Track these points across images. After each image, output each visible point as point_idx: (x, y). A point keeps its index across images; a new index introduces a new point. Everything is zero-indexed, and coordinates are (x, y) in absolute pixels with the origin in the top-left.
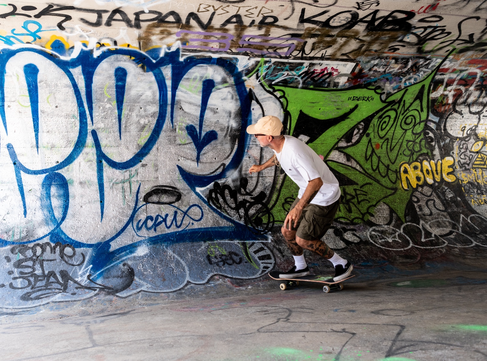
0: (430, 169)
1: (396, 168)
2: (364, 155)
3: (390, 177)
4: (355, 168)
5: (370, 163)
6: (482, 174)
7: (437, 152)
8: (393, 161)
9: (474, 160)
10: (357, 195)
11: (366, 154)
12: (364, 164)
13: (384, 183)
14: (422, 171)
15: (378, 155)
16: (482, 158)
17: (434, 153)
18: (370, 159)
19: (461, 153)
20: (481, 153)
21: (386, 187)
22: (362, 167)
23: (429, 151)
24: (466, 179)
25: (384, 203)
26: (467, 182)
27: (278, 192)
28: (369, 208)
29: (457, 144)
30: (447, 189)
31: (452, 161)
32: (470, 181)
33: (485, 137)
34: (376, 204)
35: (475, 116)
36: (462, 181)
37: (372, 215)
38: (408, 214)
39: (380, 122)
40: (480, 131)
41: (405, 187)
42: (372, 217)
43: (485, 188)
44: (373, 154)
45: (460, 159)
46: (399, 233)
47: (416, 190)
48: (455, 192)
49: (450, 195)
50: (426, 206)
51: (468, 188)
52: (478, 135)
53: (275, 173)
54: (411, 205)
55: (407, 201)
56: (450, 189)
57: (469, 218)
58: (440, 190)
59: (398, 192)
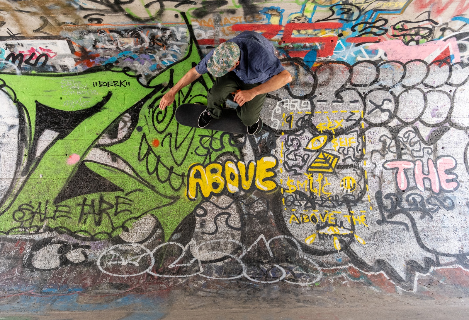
0: (236, 173)
1: (183, 171)
2: (137, 154)
3: (172, 183)
4: (123, 171)
5: (145, 164)
6: (323, 180)
7: (248, 150)
8: (179, 162)
9: (311, 161)
10: (117, 204)
11: (139, 153)
12: (136, 166)
14: (223, 175)
15: (158, 154)
16: (325, 158)
18: (145, 159)
19: (289, 152)
20: (325, 152)
21: (162, 195)
22: (133, 169)
23: (236, 149)
24: (293, 187)
25: (152, 215)
26: (294, 191)
27: (13, 197)
28: (127, 220)
29: (282, 139)
30: (257, 200)
31: (273, 163)
32: (299, 190)
33: (329, 129)
34: (141, 216)
35: (303, 102)
36: (285, 190)
37: (126, 230)
38: (180, 231)
39: (153, 113)
40: (318, 121)
41: (192, 195)
42: (125, 233)
43: (322, 200)
44: (150, 153)
45: (286, 160)
46: (147, 254)
47: (207, 199)
48: (268, 204)
49: (258, 208)
50: (213, 221)
51: (292, 199)
52: (317, 127)
53: (15, 175)
54: (190, 220)
55: (188, 213)
56: (262, 200)
57: (271, 240)
58: (244, 201)
59: (178, 202)
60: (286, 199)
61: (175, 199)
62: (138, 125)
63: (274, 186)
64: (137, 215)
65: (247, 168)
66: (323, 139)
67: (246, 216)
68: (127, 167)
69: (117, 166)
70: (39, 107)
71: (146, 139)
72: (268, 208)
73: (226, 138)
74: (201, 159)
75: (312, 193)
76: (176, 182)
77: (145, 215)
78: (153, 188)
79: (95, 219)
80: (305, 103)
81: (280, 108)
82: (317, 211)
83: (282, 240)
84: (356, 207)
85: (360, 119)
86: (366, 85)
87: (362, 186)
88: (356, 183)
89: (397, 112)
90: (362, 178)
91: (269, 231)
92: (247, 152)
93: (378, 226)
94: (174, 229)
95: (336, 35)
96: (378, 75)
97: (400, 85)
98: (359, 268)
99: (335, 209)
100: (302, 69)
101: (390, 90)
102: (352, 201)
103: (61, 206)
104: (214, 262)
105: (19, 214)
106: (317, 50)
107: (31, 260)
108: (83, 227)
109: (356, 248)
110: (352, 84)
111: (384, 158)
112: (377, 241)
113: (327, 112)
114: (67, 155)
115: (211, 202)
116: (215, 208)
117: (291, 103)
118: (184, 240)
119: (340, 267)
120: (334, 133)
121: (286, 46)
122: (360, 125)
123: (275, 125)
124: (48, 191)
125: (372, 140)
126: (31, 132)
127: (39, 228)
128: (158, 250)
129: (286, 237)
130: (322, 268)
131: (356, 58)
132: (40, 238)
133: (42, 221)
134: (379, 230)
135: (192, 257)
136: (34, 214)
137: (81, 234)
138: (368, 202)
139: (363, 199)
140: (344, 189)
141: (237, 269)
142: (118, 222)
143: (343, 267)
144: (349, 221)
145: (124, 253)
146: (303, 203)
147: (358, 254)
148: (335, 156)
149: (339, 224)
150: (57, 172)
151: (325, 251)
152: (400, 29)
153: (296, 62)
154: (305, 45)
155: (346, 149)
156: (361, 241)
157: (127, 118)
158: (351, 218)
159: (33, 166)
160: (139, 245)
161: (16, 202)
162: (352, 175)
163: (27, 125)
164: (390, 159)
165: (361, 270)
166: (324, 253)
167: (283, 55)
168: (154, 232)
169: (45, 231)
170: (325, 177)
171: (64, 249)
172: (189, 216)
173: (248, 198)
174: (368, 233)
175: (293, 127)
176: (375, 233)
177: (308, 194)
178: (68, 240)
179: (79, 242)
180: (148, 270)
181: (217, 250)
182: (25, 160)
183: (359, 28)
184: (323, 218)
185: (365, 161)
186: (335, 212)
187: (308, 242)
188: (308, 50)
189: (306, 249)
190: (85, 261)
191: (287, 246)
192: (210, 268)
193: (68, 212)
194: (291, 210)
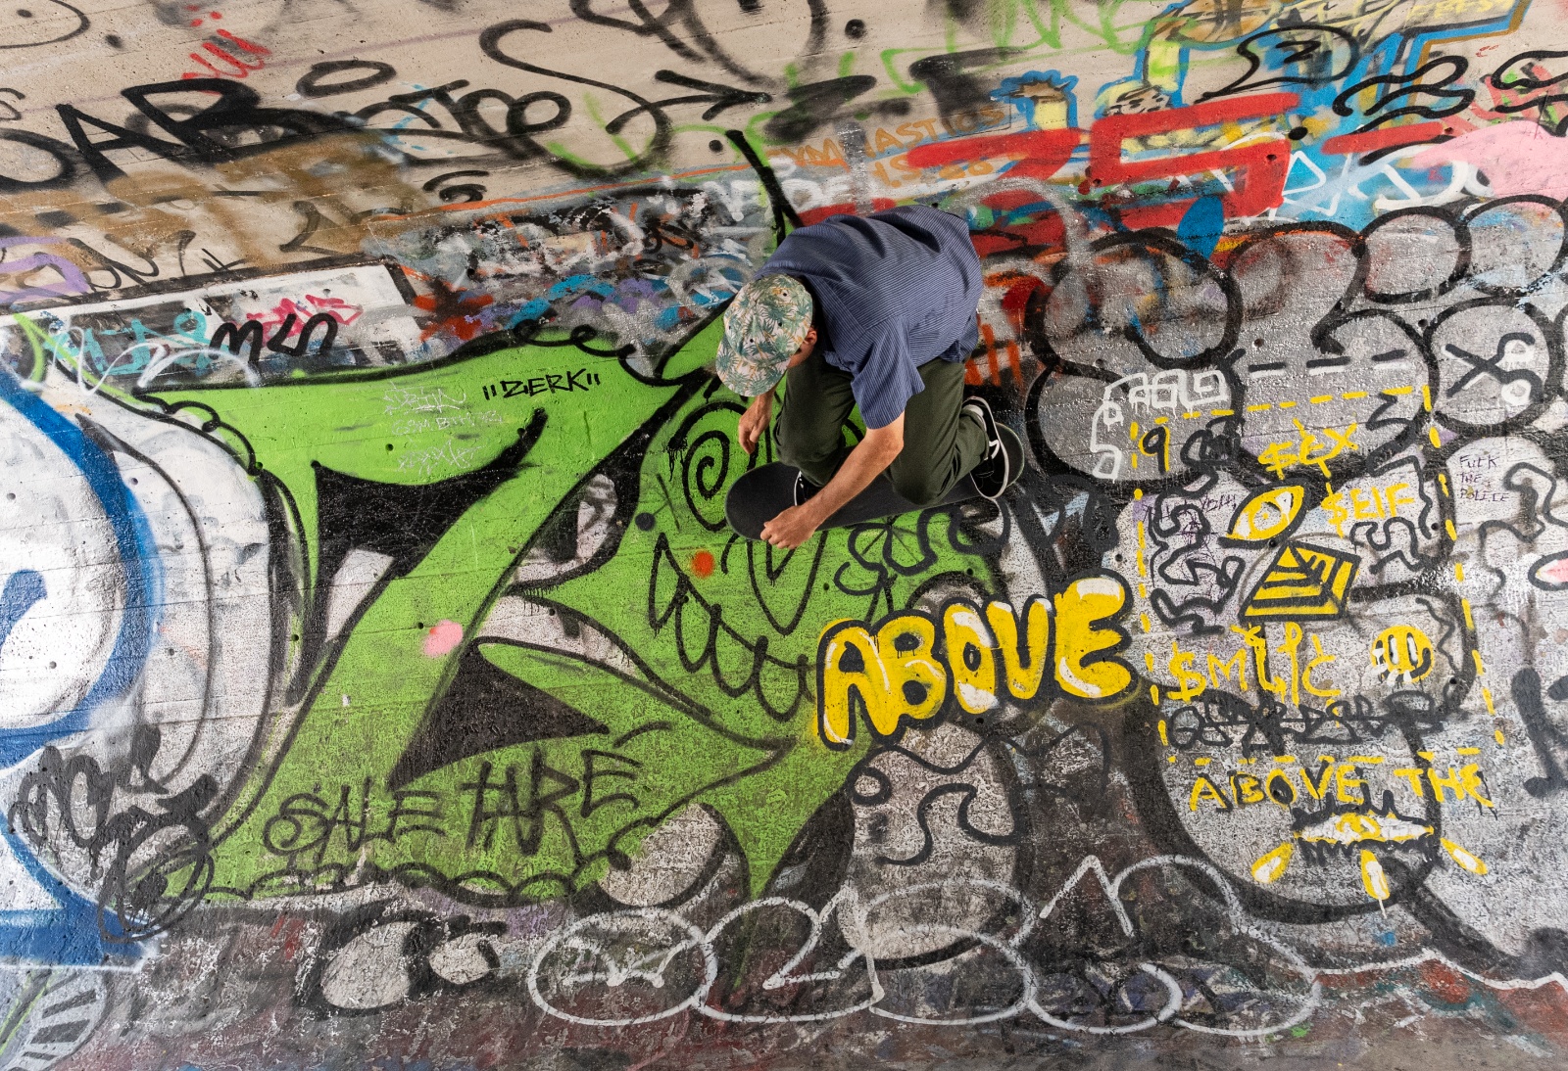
0: (984, 643)
1: (802, 651)
2: (643, 605)
3: (766, 693)
4: (602, 665)
5: (673, 636)
6: (1303, 646)
7: (1020, 561)
8: (784, 623)
9: (1253, 580)
10: (589, 777)
11: (652, 601)
12: (645, 644)
13: (730, 721)
14: (939, 654)
15: (711, 600)
16: (1304, 567)
17: (1007, 566)
18: (672, 620)
19: (1166, 555)
20: (1300, 545)
21: (737, 739)
22: (633, 656)
23: (977, 561)
24: (1195, 678)
25: (706, 807)
26: (1198, 692)
27: (264, 776)
28: (625, 831)
29: (1136, 512)
30: (1065, 734)
31: (1112, 598)
32: (1216, 686)
33: (1308, 463)
34: (667, 812)
35: (1198, 376)
36: (1164, 690)
37: (622, 863)
38: (803, 857)
39: (686, 464)
40: (1263, 439)
41: (837, 732)
42: (618, 874)
43: (1307, 720)
44: (687, 600)
45: (1161, 584)
46: (694, 943)
47: (891, 743)
48: (1106, 747)
49: (1072, 760)
50: (913, 815)
51: (1194, 724)
52: (1262, 460)
53: (267, 705)
54: (836, 818)
55: (827, 794)
56: (1082, 734)
57: (1125, 874)
58: (1021, 741)
59: (791, 758)
60: (1171, 723)
61: (781, 747)
62: (641, 509)
63: (1125, 678)
64: (656, 811)
65: (1022, 624)
66: (1288, 499)
67: (1029, 794)
68: (616, 650)
69: (581, 650)
70: (327, 480)
71: (669, 554)
72: (1107, 760)
73: (938, 526)
74: (859, 606)
75: (1266, 697)
76: (779, 688)
77: (683, 808)
78: (702, 714)
79: (519, 834)
80: (1205, 382)
81: (1116, 406)
82: (1289, 758)
83: (1166, 871)
84: (1442, 735)
85: (1422, 416)
86: (1425, 295)
87: (1458, 657)
88: (1432, 647)
89: (1560, 377)
90: (1452, 628)
91: (1114, 841)
92: (1016, 570)
93: (1534, 801)
94: (781, 850)
95: (1281, 136)
96: (1465, 255)
97: (1557, 280)
98: (1462, 964)
99: (1357, 748)
100: (1176, 267)
101: (1523, 301)
102: (1423, 716)
103: (410, 794)
104: (923, 964)
105: (285, 830)
106: (1220, 195)
107: (319, 978)
108: (484, 860)
109: (1449, 890)
110: (1371, 295)
111: (1531, 550)
112: (1534, 858)
113: (1291, 404)
114: (421, 626)
115: (905, 752)
116: (918, 771)
117: (1155, 387)
118: (817, 890)
119: (1391, 964)
120: (1328, 474)
121: (1106, 196)
122: (1425, 439)
123: (1108, 467)
124: (369, 747)
125: (1477, 486)
126: (306, 560)
127: (344, 871)
128: (730, 929)
129: (1179, 859)
130: (1318, 971)
131: (1370, 204)
132: (349, 903)
133: (354, 847)
134: (1538, 816)
135: (844, 948)
136: (327, 825)
137: (477, 886)
138: (1486, 716)
139: (1466, 705)
140: (1386, 673)
141: (1002, 987)
142: (593, 839)
143: (1399, 963)
144: (1419, 791)
145: (614, 942)
146: (1237, 734)
147: (1460, 911)
148: (1341, 557)
149: (1377, 802)
150: (395, 683)
151: (1328, 907)
152: (1521, 82)
153: (1153, 245)
154: (1176, 182)
155: (1380, 528)
156: (1469, 862)
157: (603, 488)
158: (1424, 777)
159: (319, 670)
160: (664, 913)
161: (272, 790)
162: (1413, 619)
163: (294, 540)
164: (1555, 551)
165: (1471, 974)
166: (1327, 913)
167: (1101, 227)
168: (713, 864)
169: (363, 882)
170: (1311, 635)
171: (424, 937)
172: (829, 803)
173: (1035, 728)
174: (1493, 832)
175: (1174, 466)
176: (1524, 829)
177: (1254, 700)
178: (437, 907)
179: (469, 911)
180: (693, 1001)
181: (933, 921)
182: (294, 653)
183: (1361, 101)
184: (1316, 783)
185: (1456, 567)
186: (1361, 761)
187: (1264, 874)
188: (1190, 198)
189: (1258, 902)
190: (491, 976)
191: (1187, 893)
192: (908, 984)
193: (435, 814)
194: (1192, 763)
